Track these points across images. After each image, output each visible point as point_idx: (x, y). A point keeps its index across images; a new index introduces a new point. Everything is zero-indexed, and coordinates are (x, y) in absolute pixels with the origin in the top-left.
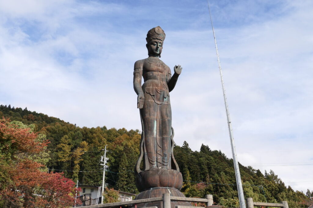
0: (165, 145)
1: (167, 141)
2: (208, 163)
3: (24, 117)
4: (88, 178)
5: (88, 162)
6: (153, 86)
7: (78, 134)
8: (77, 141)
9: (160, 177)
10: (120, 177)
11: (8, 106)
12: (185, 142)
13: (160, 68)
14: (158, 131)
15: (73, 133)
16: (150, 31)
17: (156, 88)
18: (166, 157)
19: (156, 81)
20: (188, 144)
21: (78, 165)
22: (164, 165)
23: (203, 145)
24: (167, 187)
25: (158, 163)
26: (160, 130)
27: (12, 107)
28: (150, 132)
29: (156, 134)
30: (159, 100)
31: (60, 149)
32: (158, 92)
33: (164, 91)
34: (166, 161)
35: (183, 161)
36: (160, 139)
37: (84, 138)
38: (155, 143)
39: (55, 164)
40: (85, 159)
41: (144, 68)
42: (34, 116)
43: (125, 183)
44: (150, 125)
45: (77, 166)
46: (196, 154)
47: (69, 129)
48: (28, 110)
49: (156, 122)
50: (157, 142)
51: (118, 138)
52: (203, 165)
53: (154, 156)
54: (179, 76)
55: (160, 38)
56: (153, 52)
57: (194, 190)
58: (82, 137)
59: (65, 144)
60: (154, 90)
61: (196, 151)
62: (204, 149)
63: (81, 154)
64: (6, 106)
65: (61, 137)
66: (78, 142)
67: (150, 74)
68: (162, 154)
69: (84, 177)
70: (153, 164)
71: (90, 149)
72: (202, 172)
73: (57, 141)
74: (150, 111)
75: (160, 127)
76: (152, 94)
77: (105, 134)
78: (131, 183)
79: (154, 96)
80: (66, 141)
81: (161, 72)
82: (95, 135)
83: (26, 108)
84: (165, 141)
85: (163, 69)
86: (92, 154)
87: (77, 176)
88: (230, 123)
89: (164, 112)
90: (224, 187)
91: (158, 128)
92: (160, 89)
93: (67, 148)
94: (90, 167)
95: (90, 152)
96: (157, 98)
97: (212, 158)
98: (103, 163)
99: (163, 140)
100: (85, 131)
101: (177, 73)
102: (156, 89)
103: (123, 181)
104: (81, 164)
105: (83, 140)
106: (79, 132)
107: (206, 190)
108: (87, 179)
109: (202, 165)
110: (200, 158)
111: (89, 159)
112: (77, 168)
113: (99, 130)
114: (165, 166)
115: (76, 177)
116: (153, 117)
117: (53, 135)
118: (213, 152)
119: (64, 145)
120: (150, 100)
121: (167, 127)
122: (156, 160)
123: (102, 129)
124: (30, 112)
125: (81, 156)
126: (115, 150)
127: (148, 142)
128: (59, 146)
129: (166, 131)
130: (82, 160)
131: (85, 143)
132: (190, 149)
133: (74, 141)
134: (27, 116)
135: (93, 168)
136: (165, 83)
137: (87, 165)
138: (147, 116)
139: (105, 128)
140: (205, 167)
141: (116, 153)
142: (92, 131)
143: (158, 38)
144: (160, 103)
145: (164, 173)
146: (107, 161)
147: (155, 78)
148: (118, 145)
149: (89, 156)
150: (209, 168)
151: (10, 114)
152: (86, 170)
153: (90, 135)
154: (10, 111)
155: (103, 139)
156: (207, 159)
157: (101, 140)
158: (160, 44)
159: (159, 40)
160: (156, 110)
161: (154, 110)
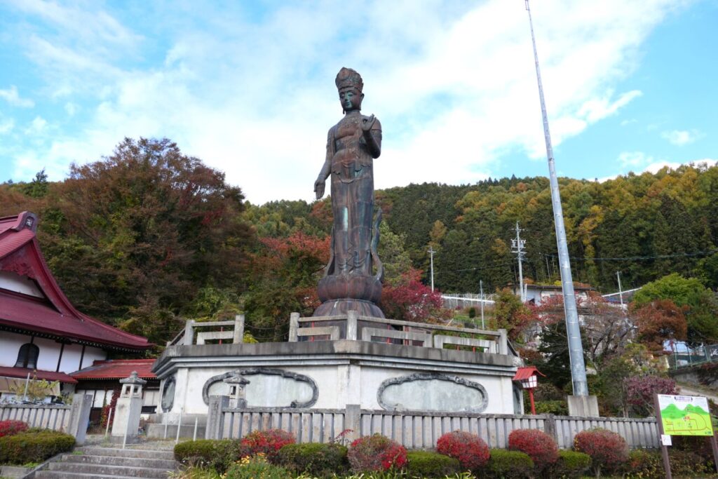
0: (356, 239)
3: (511, 189)
5: (605, 237)
7: (584, 196)
8: (584, 208)
11: (488, 180)
13: (349, 130)
14: (349, 221)
18: (357, 255)
19: (343, 152)
21: (590, 246)
22: (355, 267)
25: (349, 267)
26: (351, 219)
27: (493, 180)
28: (338, 225)
29: (348, 226)
30: (349, 177)
32: (345, 167)
33: (355, 162)
34: (357, 262)
36: (352, 233)
37: (595, 201)
38: (344, 239)
40: (599, 234)
42: (524, 185)
45: (590, 248)
48: (517, 177)
49: (346, 210)
50: (348, 237)
51: (653, 187)
53: (344, 258)
58: (592, 200)
63: (591, 228)
64: (486, 181)
66: (585, 210)
68: (352, 252)
70: (341, 269)
71: (606, 216)
75: (351, 215)
77: (631, 186)
78: (679, 262)
79: (339, 174)
82: (612, 191)
83: (513, 175)
84: (355, 234)
85: (353, 130)
86: (611, 224)
87: (592, 262)
92: (349, 161)
94: (610, 246)
95: (606, 222)
96: (346, 175)
100: (596, 189)
101: (365, 129)
102: (342, 164)
104: (594, 244)
105: (594, 204)
106: (586, 193)
111: (607, 233)
112: (590, 251)
113: (620, 182)
114: (357, 269)
115: (591, 265)
121: (357, 213)
122: (345, 262)
123: (626, 178)
124: (520, 180)
125: (592, 230)
130: (595, 236)
131: (596, 208)
133: (579, 210)
134: (514, 188)
135: (615, 246)
137: (604, 243)
138: (334, 204)
139: (631, 175)
141: (651, 214)
142: (608, 186)
144: (350, 181)
146: (524, 245)
148: (653, 199)
149: (607, 227)
151: (490, 191)
152: (605, 252)
153: (605, 193)
154: (491, 187)
155: (627, 194)
157: (623, 197)
158: (350, 93)
159: (347, 87)
160: (345, 193)
161: (342, 194)
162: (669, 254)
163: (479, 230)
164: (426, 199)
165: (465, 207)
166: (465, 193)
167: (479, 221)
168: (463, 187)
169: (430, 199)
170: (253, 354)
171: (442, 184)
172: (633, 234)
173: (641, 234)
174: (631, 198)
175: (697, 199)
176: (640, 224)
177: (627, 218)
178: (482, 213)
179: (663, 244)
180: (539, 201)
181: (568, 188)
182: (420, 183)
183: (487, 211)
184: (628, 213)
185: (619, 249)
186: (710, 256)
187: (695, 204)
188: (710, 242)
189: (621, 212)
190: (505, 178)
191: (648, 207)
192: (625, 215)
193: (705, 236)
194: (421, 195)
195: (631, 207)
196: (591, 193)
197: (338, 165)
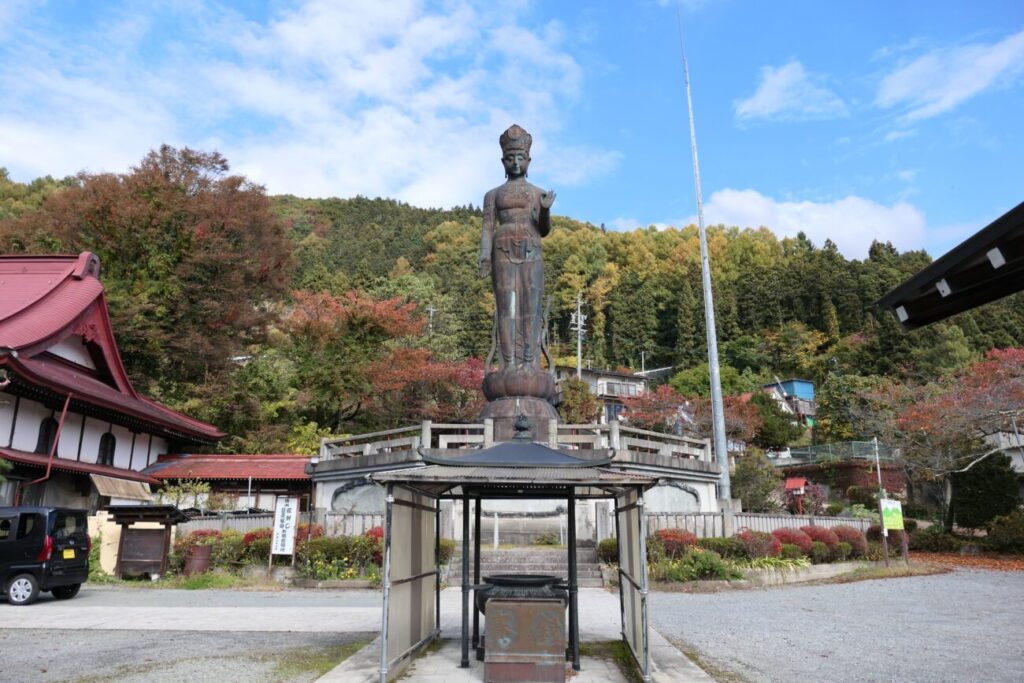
0: (527, 330)
1: (529, 324)
2: (882, 284)
4: (623, 337)
5: (620, 305)
6: (506, 235)
7: (598, 249)
10: (680, 331)
11: (467, 207)
12: (828, 241)
13: (520, 201)
14: (517, 308)
15: (589, 249)
17: (511, 239)
18: (528, 348)
19: (511, 226)
20: (834, 246)
23: (875, 241)
24: (514, 396)
25: (518, 359)
26: (521, 306)
27: (475, 208)
28: (505, 310)
29: (515, 313)
30: (519, 256)
31: (565, 285)
32: (514, 244)
33: (526, 241)
34: (529, 355)
35: (821, 287)
36: (520, 321)
37: (610, 256)
38: (512, 328)
39: (559, 316)
40: (613, 300)
41: (496, 204)
43: (692, 343)
44: (504, 300)
45: (601, 316)
46: (853, 267)
47: (579, 241)
49: (514, 294)
50: (516, 327)
51: (678, 249)
52: (869, 290)
53: (512, 349)
58: (607, 255)
59: (570, 272)
60: (509, 242)
61: (856, 260)
62: (875, 250)
63: (605, 291)
64: (464, 207)
65: (565, 259)
66: (598, 267)
67: (503, 214)
69: (615, 336)
70: (508, 362)
71: (622, 278)
73: (559, 268)
74: (502, 278)
75: (520, 301)
76: (505, 250)
77: (653, 243)
79: (508, 252)
80: (575, 268)
81: (522, 207)
82: (631, 247)
85: (524, 202)
86: (628, 289)
89: (526, 276)
91: (518, 304)
92: (519, 239)
93: (577, 282)
94: (625, 316)
95: (623, 285)
96: (514, 253)
97: (895, 272)
98: (576, 326)
99: (524, 323)
100: (612, 242)
101: (546, 206)
102: (511, 241)
103: (687, 340)
104: (606, 311)
105: (609, 261)
106: (599, 245)
107: (863, 348)
108: (621, 339)
109: (867, 292)
110: (863, 273)
111: (623, 299)
112: (600, 320)
113: (638, 236)
114: (527, 363)
116: (509, 287)
117: (551, 258)
118: (903, 256)
119: (571, 276)
120: (501, 260)
121: (530, 301)
122: (513, 354)
123: (646, 233)
125: (606, 294)
126: (674, 275)
127: (503, 327)
128: (562, 279)
129: (528, 307)
130: (609, 302)
131: (612, 267)
132: (842, 257)
133: (591, 266)
135: (631, 317)
136: (527, 225)
137: (619, 312)
138: (499, 286)
139: (652, 230)
140: (874, 294)
141: (675, 282)
142: (626, 240)
143: (514, 147)
144: (520, 261)
146: (584, 321)
147: (510, 220)
148: (678, 265)
149: (622, 292)
151: (472, 223)
152: (618, 323)
153: (622, 249)
154: (473, 217)
155: (648, 254)
156: (880, 277)
157: (643, 256)
158: (520, 157)
159: (518, 149)
160: (514, 275)
161: (510, 275)
162: (693, 334)
163: (458, 277)
164: (379, 223)
165: (438, 241)
166: (438, 222)
167: (458, 263)
168: (433, 212)
169: (386, 223)
171: (403, 203)
172: (652, 304)
173: (661, 306)
174: (653, 259)
175: (725, 271)
176: (661, 293)
177: (647, 283)
178: (463, 253)
179: (688, 321)
181: (577, 235)
182: (372, 198)
183: (469, 252)
184: (647, 278)
185: (635, 322)
186: (734, 339)
187: (723, 277)
188: (735, 323)
189: (642, 275)
191: (671, 274)
192: (645, 279)
193: (731, 315)
194: (373, 215)
195: (652, 271)
196: (606, 247)
197: (506, 241)
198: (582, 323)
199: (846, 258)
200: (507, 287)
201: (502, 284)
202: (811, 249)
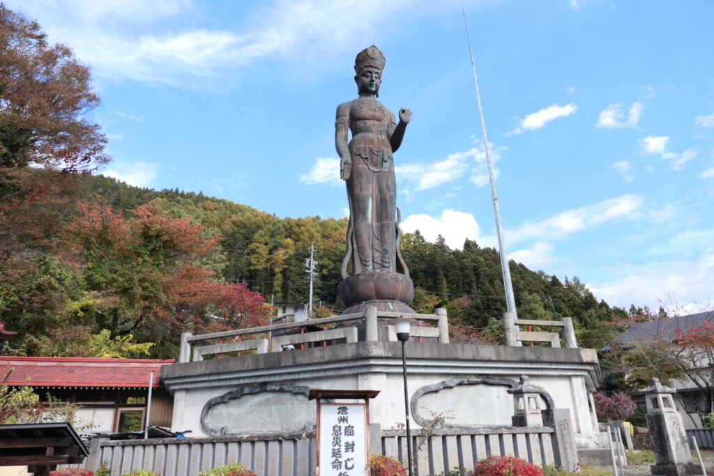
0: (386, 236)
1: (388, 229)
2: (475, 267)
3: (199, 205)
4: (295, 292)
5: (294, 269)
6: (365, 143)
7: (279, 228)
8: (278, 238)
9: (375, 285)
11: (174, 190)
12: (440, 235)
13: (377, 114)
14: (375, 214)
15: (272, 227)
16: (359, 55)
17: (370, 147)
18: (387, 253)
19: (370, 135)
20: (443, 239)
21: (280, 274)
22: (384, 266)
23: (467, 239)
24: (386, 299)
25: (375, 264)
26: (377, 212)
27: (180, 192)
28: (361, 215)
29: (372, 219)
30: (375, 165)
31: (253, 251)
32: (372, 152)
33: (383, 151)
34: (387, 261)
35: (437, 265)
36: (378, 227)
37: (288, 234)
38: (369, 233)
39: (247, 274)
40: (290, 264)
41: (351, 115)
42: (212, 204)
44: (361, 205)
45: (279, 276)
46: (456, 253)
47: (264, 221)
48: (205, 194)
49: (371, 199)
50: (373, 232)
51: (338, 232)
52: (468, 270)
53: (369, 253)
54: (408, 125)
55: (376, 66)
56: (366, 89)
57: (454, 308)
58: (285, 232)
59: (259, 243)
60: (368, 150)
61: (457, 250)
62: (468, 245)
63: (284, 258)
64: (172, 190)
65: (253, 233)
66: (278, 240)
67: (361, 124)
68: (380, 249)
69: (290, 291)
70: (366, 266)
71: (297, 250)
72: (465, 281)
73: (248, 239)
74: (361, 184)
75: (377, 208)
76: (364, 157)
77: (319, 227)
79: (367, 158)
80: (262, 240)
81: (379, 120)
82: (303, 228)
83: (201, 192)
84: (385, 229)
85: (381, 116)
87: (279, 289)
88: (496, 199)
89: (384, 185)
90: (498, 303)
91: (375, 210)
92: (377, 148)
93: (263, 250)
94: (297, 277)
95: (297, 255)
96: (372, 162)
97: (481, 259)
98: (309, 269)
99: (382, 229)
100: (289, 223)
101: (404, 120)
102: (370, 149)
104: (284, 272)
105: (287, 237)
106: (279, 225)
107: (471, 307)
109: (466, 271)
110: (463, 258)
111: (296, 265)
112: (278, 279)
113: (308, 222)
114: (386, 269)
115: (279, 292)
116: (367, 192)
117: (241, 231)
118: (484, 250)
119: (258, 245)
120: (360, 166)
121: (389, 207)
122: (371, 259)
123: (314, 220)
124: (207, 199)
125: (284, 260)
126: (335, 250)
127: (359, 231)
128: (252, 246)
129: (387, 213)
130: (286, 266)
131: (289, 240)
132: (448, 247)
133: (273, 239)
134: (202, 204)
136: (384, 137)
137: (293, 274)
138: (357, 190)
139: (318, 218)
140: (470, 272)
141: (336, 255)
142: (299, 224)
143: (373, 64)
144: (377, 170)
145: (381, 279)
146: (316, 266)
147: (368, 130)
148: (338, 243)
149: (296, 260)
150: (477, 275)
151: (178, 202)
152: (292, 281)
153: (296, 229)
154: (179, 198)
155: (316, 234)
156: (474, 261)
157: (313, 236)
158: (376, 75)
160: (371, 182)
161: (368, 181)
164: (100, 194)
166: (151, 198)
168: (146, 191)
169: (106, 194)
170: (493, 358)
171: (121, 181)
173: (325, 272)
174: (319, 238)
176: (325, 263)
180: (234, 223)
190: (192, 193)
194: (96, 187)
195: (318, 246)
196: (284, 226)
197: (365, 148)
198: (314, 268)
199: (450, 248)
200: (365, 192)
201: (361, 188)
202: (423, 241)
